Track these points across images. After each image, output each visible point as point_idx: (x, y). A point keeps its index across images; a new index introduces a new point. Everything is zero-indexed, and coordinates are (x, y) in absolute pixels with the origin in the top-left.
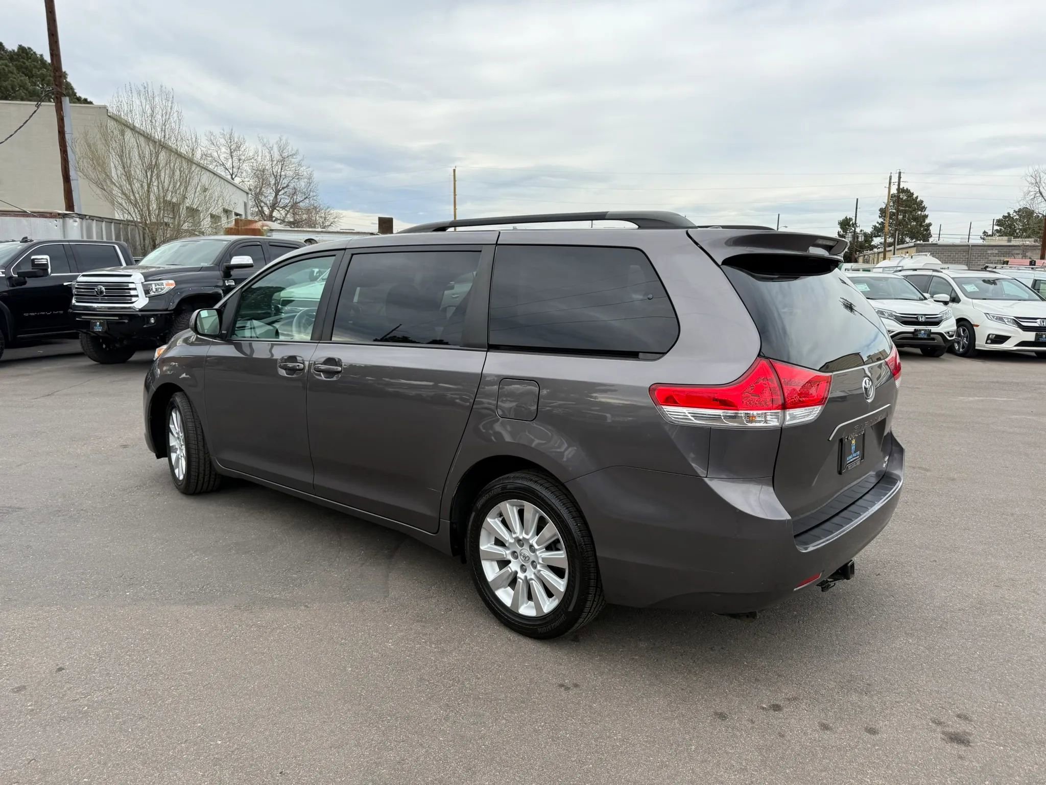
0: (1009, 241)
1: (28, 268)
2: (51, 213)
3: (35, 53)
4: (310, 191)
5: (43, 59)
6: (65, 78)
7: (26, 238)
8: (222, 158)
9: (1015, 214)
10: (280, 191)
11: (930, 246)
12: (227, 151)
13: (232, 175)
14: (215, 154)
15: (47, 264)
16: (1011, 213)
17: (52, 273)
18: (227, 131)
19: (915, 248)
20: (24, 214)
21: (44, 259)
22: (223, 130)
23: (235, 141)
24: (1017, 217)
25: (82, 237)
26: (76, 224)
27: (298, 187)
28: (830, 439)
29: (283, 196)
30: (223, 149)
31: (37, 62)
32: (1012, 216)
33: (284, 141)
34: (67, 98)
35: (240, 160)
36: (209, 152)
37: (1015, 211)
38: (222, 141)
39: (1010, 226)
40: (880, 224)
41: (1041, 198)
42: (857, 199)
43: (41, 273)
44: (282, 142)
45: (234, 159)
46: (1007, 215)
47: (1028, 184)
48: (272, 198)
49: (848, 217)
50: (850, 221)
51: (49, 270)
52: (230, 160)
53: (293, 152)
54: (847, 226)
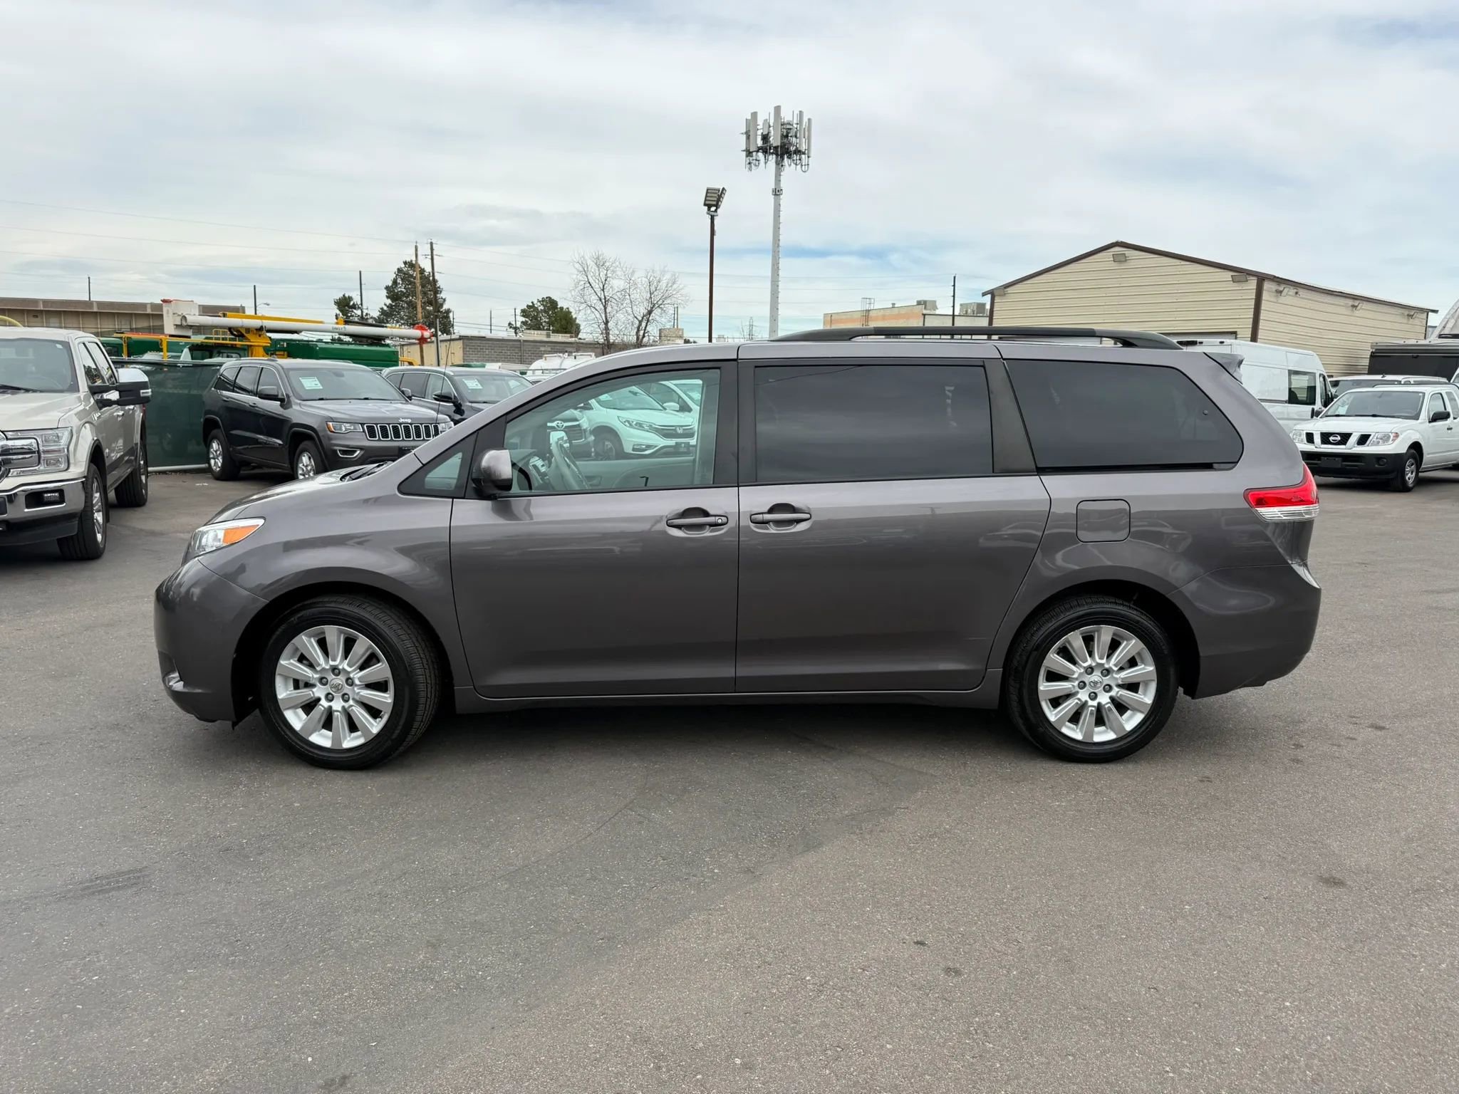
0: (548, 336)
9: (539, 304)
11: (479, 340)
16: (535, 302)
19: (461, 341)
24: (542, 308)
32: (536, 306)
37: (539, 301)
39: (535, 318)
40: (388, 307)
41: (590, 289)
42: (360, 272)
46: (531, 304)
47: (576, 272)
49: (347, 295)
50: (350, 301)
54: (346, 307)
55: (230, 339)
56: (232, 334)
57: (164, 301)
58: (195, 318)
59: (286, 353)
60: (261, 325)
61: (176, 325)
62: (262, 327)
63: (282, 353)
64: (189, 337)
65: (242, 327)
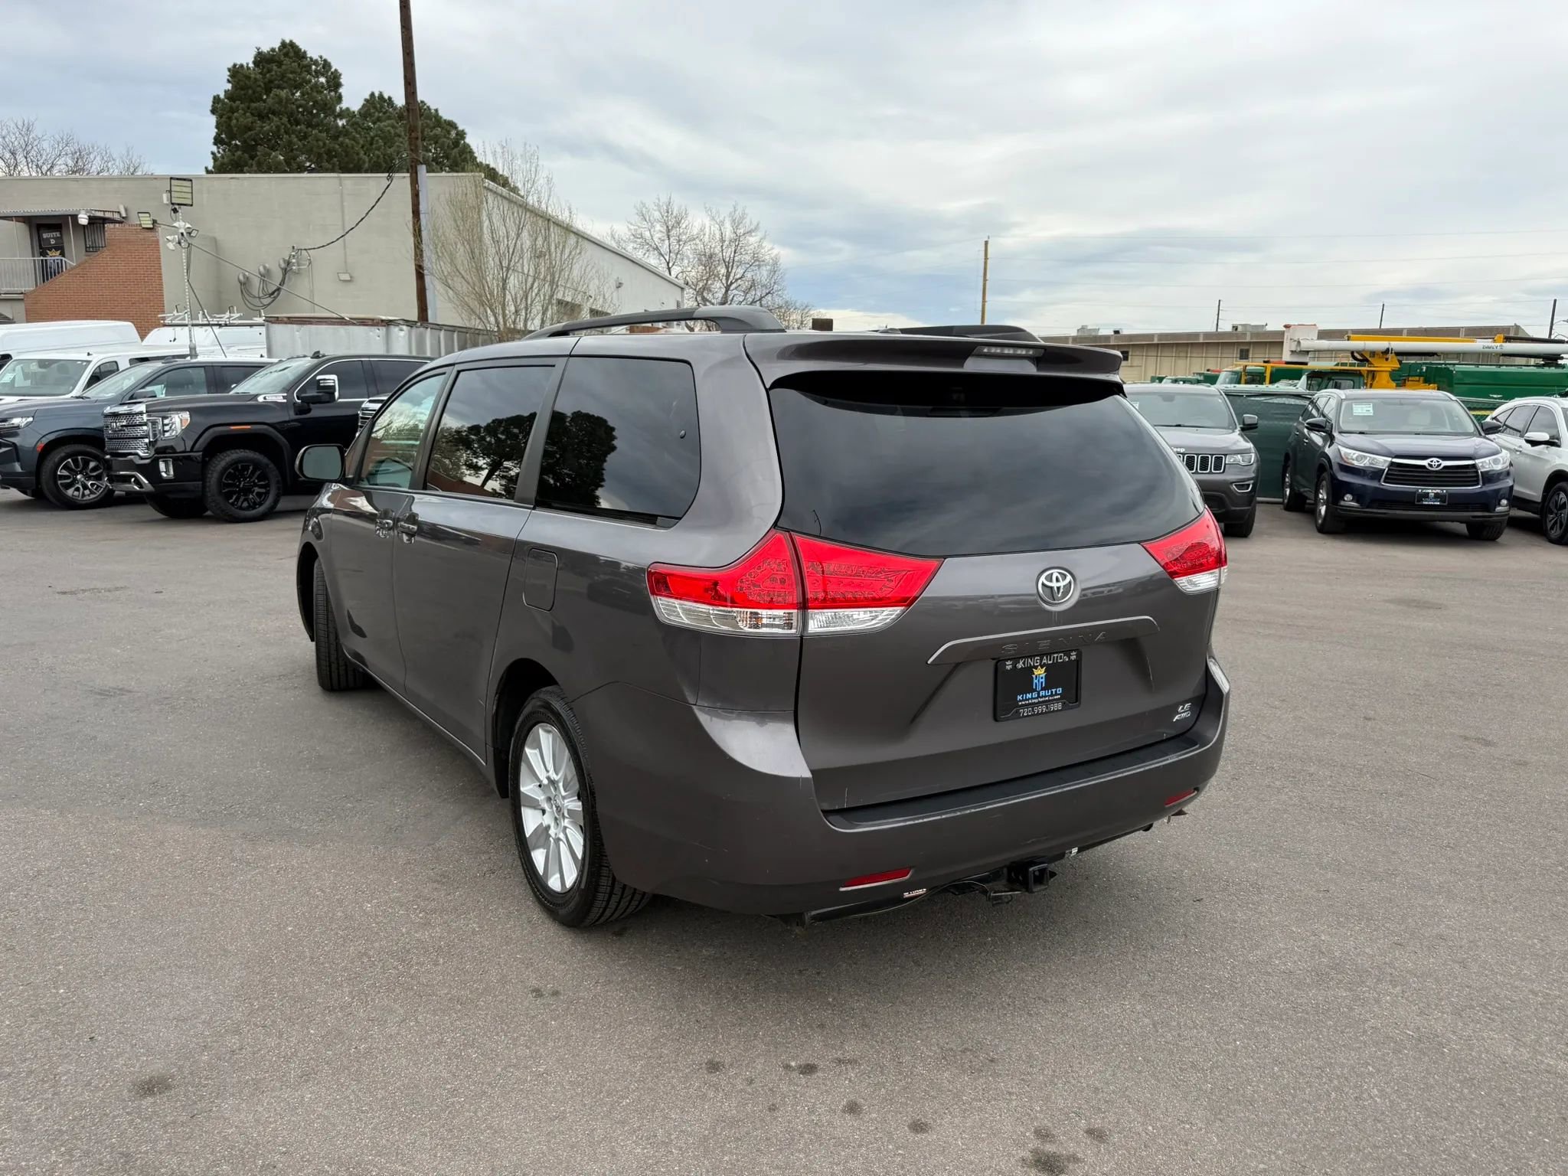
1: (312, 393)
2: (373, 320)
3: (428, 107)
4: (775, 283)
5: (438, 115)
6: (463, 138)
7: (318, 352)
8: (656, 240)
10: (732, 283)
12: (662, 229)
13: (668, 263)
14: (647, 234)
15: (334, 387)
17: (339, 398)
18: (664, 199)
20: (341, 321)
21: (332, 379)
22: (659, 200)
23: (674, 214)
25: (410, 350)
26: (402, 334)
27: (757, 278)
28: (929, 662)
29: (735, 292)
30: (658, 227)
31: (431, 120)
33: (739, 212)
34: (424, 167)
35: (679, 241)
36: (639, 232)
38: (657, 215)
43: (326, 397)
44: (737, 213)
45: (671, 239)
48: (721, 295)
51: (337, 394)
52: (667, 242)
53: (753, 227)
55: (1352, 365)
56: (1355, 358)
57: (1287, 326)
58: (1311, 342)
59: (1422, 378)
60: (1387, 346)
61: (1292, 351)
62: (1388, 349)
63: (1417, 378)
64: (1306, 364)
65: (1364, 350)
